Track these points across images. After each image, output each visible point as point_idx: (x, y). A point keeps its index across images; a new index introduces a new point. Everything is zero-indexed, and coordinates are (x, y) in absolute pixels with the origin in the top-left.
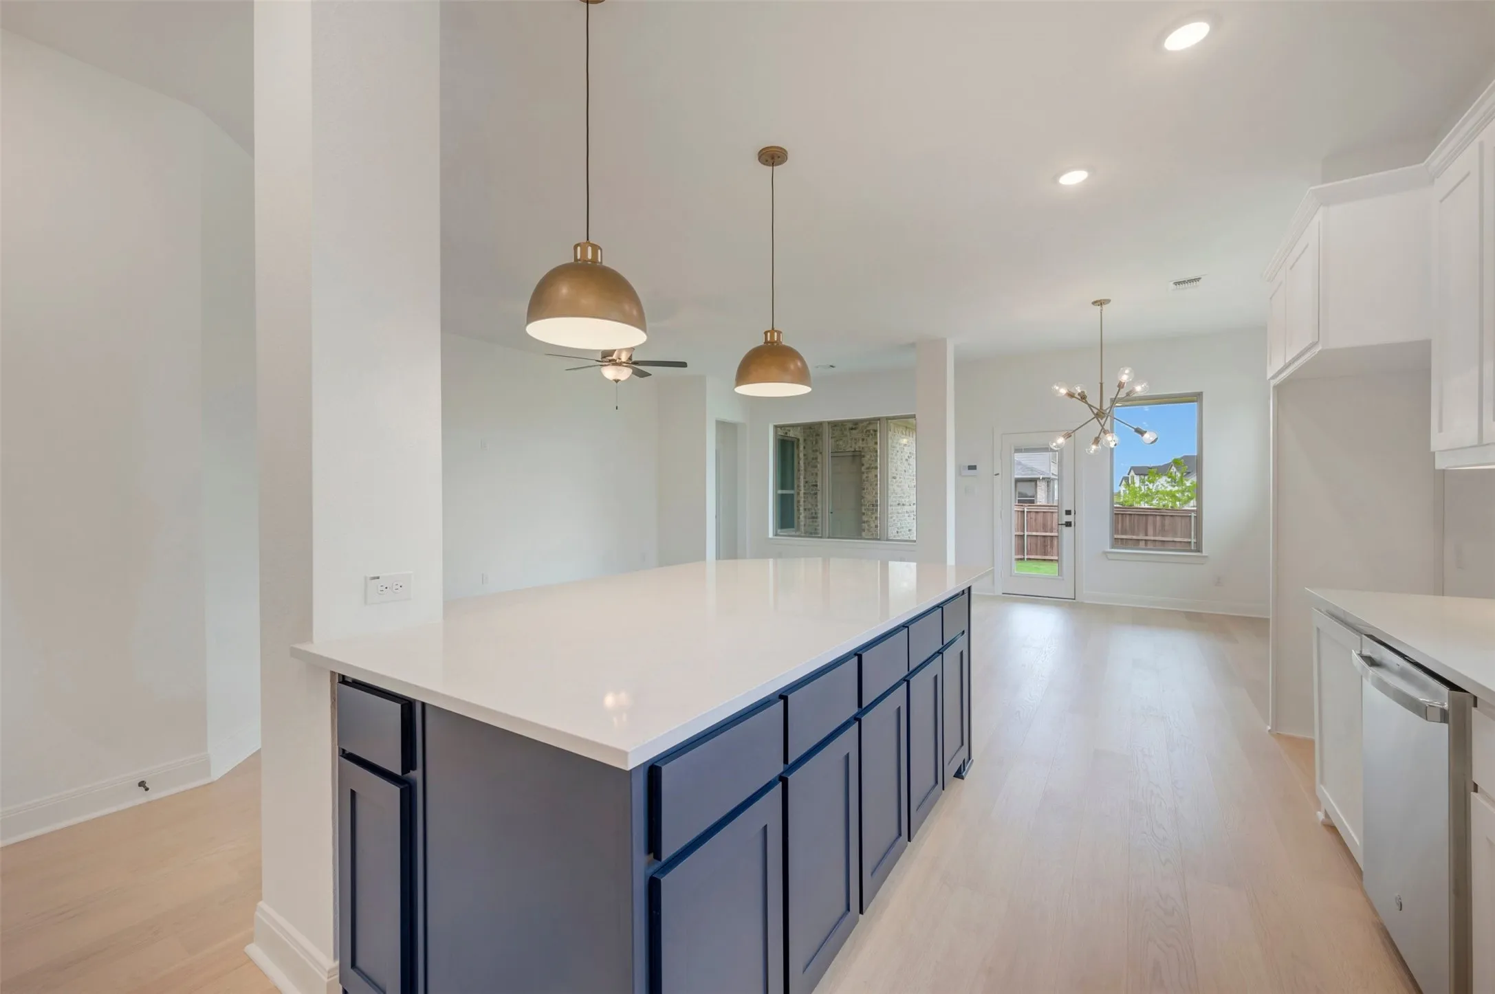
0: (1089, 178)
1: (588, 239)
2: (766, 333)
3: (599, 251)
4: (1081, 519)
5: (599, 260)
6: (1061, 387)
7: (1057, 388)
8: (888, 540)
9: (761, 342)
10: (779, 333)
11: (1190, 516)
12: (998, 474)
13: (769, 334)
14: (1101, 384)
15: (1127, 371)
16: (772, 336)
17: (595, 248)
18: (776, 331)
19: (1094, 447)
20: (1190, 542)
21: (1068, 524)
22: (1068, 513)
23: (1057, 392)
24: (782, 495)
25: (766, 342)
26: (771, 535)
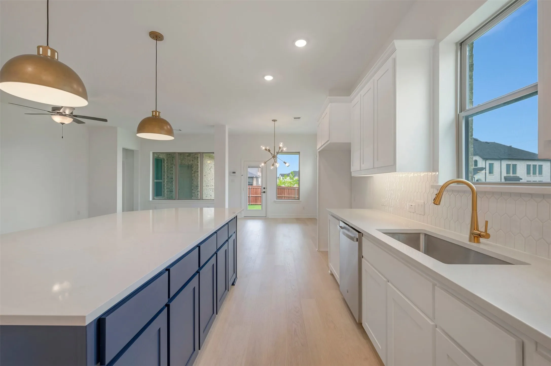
0: (273, 79)
1: (48, 45)
2: (153, 112)
3: (56, 53)
4: (268, 191)
5: (56, 58)
6: (263, 146)
7: (262, 147)
8: (203, 200)
9: (151, 115)
10: (159, 113)
11: (295, 189)
12: (243, 175)
13: (154, 112)
14: (275, 147)
15: (282, 143)
16: (156, 113)
17: (53, 51)
18: (158, 112)
19: (272, 167)
20: (295, 197)
21: (264, 192)
22: (264, 188)
23: (262, 148)
24: (157, 182)
25: (153, 115)
26: (151, 199)
